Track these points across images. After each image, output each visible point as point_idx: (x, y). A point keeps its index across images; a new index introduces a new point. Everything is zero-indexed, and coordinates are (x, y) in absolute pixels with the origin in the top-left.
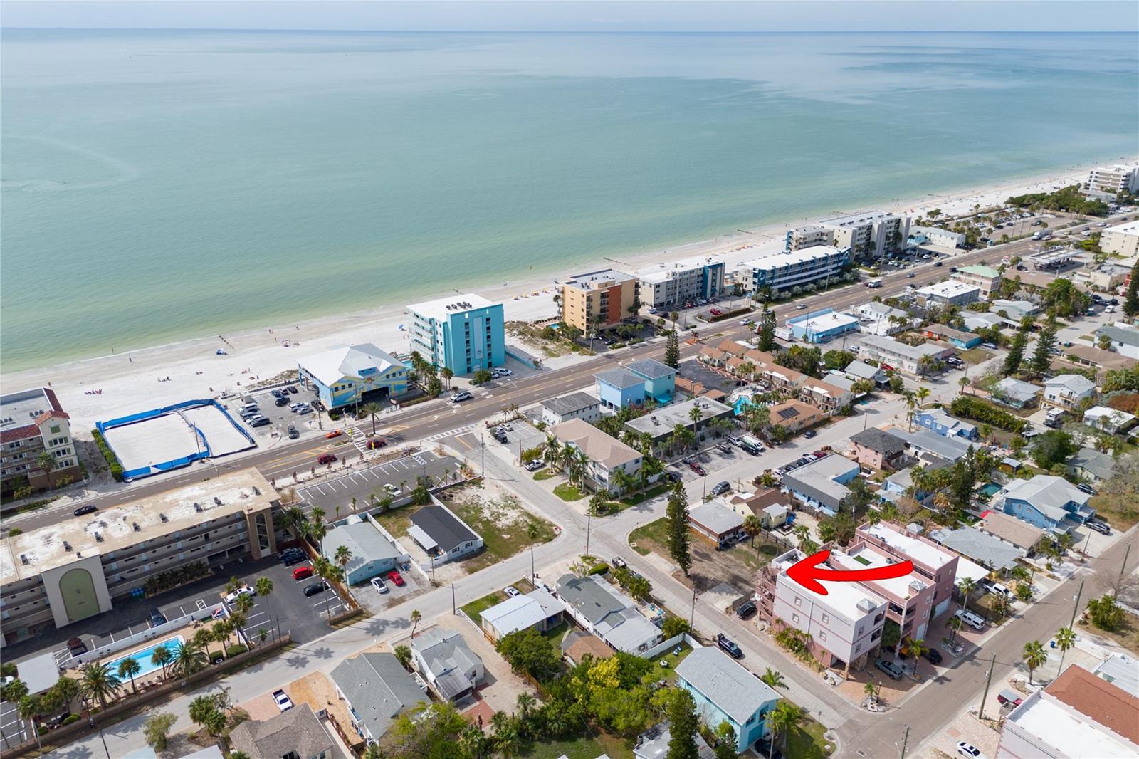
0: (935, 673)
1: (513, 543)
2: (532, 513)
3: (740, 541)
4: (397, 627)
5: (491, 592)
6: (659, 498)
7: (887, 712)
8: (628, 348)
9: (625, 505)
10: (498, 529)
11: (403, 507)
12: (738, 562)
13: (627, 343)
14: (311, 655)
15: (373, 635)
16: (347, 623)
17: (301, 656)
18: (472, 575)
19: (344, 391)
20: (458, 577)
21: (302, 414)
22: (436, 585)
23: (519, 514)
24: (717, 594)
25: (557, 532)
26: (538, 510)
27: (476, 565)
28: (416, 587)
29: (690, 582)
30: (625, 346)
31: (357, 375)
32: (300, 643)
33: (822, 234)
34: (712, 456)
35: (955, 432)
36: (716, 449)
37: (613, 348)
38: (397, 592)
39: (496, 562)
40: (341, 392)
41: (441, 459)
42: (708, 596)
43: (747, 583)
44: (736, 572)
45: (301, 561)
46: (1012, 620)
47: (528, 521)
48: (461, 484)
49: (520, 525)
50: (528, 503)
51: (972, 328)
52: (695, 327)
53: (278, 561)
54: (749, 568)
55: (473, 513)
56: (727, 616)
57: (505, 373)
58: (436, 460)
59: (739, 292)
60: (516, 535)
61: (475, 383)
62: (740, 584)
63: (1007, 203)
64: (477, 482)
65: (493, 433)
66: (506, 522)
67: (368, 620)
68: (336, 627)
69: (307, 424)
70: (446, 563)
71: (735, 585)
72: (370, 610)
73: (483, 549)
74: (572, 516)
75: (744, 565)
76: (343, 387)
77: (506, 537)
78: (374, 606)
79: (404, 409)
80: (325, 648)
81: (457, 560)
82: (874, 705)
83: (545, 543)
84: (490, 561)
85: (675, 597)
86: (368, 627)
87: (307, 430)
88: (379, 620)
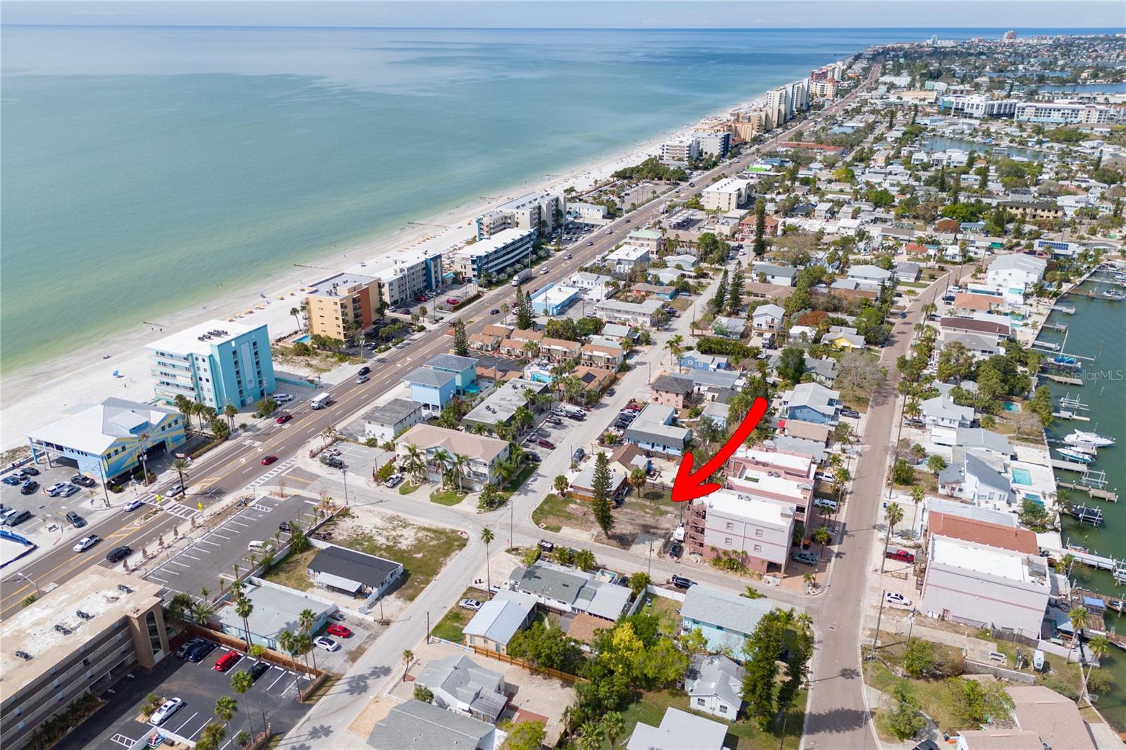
0: (832, 552)
1: (430, 559)
2: (426, 526)
3: (626, 496)
4: (379, 677)
5: (446, 612)
6: (532, 479)
7: (825, 592)
8: (393, 349)
9: (507, 494)
10: (405, 551)
11: (285, 559)
12: (637, 513)
13: (391, 345)
14: (307, 739)
15: (360, 694)
16: (320, 692)
17: (297, 745)
18: (414, 602)
19: (118, 457)
20: (401, 609)
21: (68, 496)
22: (386, 623)
23: (415, 530)
24: (642, 545)
25: (465, 536)
26: (430, 522)
27: (411, 591)
28: (367, 633)
29: (614, 542)
30: (390, 348)
31: (128, 434)
32: (283, 733)
33: (506, 218)
34: (550, 430)
35: (715, 367)
36: (547, 424)
37: (380, 351)
38: (349, 644)
39: (428, 582)
40: (114, 458)
41: (286, 502)
42: (636, 549)
43: (655, 528)
44: (642, 522)
45: (210, 651)
46: (848, 496)
47: (429, 534)
48: (330, 520)
49: (424, 540)
50: (414, 518)
51: (666, 282)
52: (442, 318)
53: (182, 661)
54: (649, 516)
55: (366, 544)
56: (662, 560)
57: (287, 398)
58: (281, 504)
59: (458, 280)
60: (428, 551)
61: (261, 416)
62: (652, 531)
63: (613, 176)
64: (345, 513)
65: (323, 461)
66: (409, 542)
67: (340, 682)
68: (312, 702)
69: (86, 505)
70: (378, 599)
71: (649, 532)
72: (335, 671)
73: (406, 575)
74: (466, 517)
75: (643, 514)
76: (116, 452)
77: (420, 555)
78: (337, 667)
79: (195, 460)
80: (318, 727)
81: (389, 592)
82: (814, 590)
83: (461, 550)
84: (421, 582)
85: (611, 559)
86: (348, 688)
87: (91, 513)
88: (354, 677)
